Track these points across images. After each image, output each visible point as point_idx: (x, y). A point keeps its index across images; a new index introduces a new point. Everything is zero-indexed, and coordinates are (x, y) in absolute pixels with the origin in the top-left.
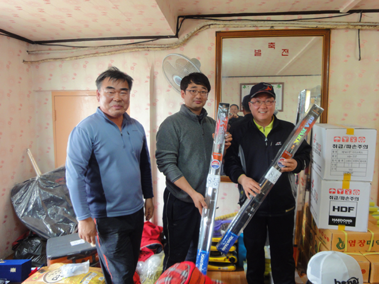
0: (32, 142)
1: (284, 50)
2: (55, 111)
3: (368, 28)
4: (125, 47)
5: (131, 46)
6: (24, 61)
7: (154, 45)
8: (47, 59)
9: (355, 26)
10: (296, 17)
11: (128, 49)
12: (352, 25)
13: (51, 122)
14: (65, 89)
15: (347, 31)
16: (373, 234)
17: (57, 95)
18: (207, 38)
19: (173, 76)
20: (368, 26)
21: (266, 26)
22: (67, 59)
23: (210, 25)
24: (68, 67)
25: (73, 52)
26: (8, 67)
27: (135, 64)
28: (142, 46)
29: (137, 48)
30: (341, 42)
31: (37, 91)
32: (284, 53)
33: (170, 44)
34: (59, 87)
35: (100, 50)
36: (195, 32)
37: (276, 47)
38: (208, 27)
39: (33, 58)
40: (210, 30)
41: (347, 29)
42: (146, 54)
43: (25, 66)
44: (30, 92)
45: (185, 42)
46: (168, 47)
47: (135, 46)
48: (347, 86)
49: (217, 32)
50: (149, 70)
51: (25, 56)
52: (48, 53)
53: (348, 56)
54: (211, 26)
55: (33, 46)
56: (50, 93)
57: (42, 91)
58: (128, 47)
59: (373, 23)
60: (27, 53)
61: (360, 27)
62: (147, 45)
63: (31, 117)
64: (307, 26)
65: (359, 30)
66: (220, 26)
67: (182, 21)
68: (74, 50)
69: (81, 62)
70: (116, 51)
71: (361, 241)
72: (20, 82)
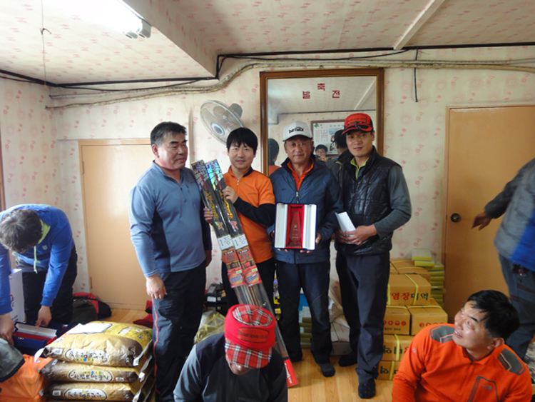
0: (57, 199)
1: (335, 92)
2: (83, 163)
3: (423, 66)
4: (160, 90)
5: (167, 89)
6: (46, 107)
7: (192, 88)
8: (72, 105)
9: (410, 64)
10: (347, 55)
11: (163, 93)
12: (407, 64)
13: (78, 176)
14: (94, 138)
15: (403, 70)
16: (417, 286)
17: (84, 145)
18: (250, 79)
19: (211, 124)
20: (423, 64)
21: (315, 66)
22: (95, 105)
23: (253, 65)
24: (96, 113)
25: (101, 96)
26: (30, 115)
27: (172, 109)
28: (179, 89)
29: (174, 91)
30: (397, 81)
31: (61, 140)
32: (335, 95)
33: (209, 87)
34: (86, 135)
35: (132, 94)
36: (236, 73)
37: (325, 88)
38: (251, 67)
39: (56, 104)
40: (253, 69)
41: (402, 67)
42: (184, 98)
43: (48, 113)
44: (54, 142)
45: (226, 84)
46: (207, 90)
47: (171, 90)
48: (404, 130)
49: (261, 73)
50: (187, 115)
51: (47, 101)
52: (73, 98)
53: (405, 98)
54: (255, 66)
55: (55, 89)
56: (77, 143)
57: (67, 140)
58: (163, 90)
59: (429, 61)
60: (50, 98)
61: (415, 66)
62: (184, 87)
63: (55, 171)
64: (359, 65)
65: (415, 69)
66: (265, 67)
67: (223, 61)
68: (103, 94)
69: (112, 107)
70: (150, 95)
71: (404, 294)
72: (43, 132)
